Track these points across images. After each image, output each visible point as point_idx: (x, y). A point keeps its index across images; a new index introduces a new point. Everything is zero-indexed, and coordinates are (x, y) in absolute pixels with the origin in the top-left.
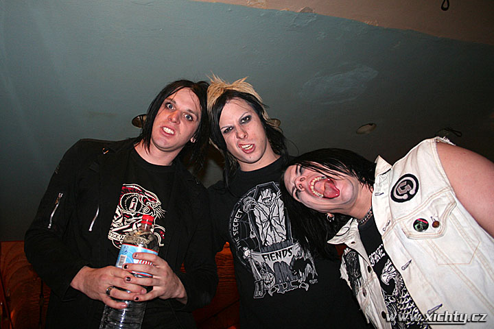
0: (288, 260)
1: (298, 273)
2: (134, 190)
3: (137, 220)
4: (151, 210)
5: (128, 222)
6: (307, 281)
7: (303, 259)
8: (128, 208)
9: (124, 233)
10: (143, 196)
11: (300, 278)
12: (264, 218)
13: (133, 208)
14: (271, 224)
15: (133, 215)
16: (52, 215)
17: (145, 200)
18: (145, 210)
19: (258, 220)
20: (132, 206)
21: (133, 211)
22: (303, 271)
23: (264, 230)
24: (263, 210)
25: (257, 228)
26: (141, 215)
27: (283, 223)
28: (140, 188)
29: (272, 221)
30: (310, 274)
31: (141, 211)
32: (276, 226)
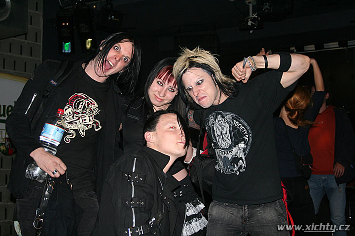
0: (230, 157)
1: (234, 165)
2: (82, 98)
3: (82, 115)
4: (91, 111)
5: (76, 117)
6: (238, 170)
7: (238, 157)
8: (78, 108)
9: (72, 124)
10: (87, 102)
11: (234, 168)
12: (219, 133)
13: (80, 108)
14: (223, 137)
15: (80, 112)
16: (29, 107)
17: (88, 104)
18: (88, 110)
19: (215, 133)
20: (80, 107)
21: (81, 110)
22: (237, 164)
23: (220, 140)
24: (218, 128)
25: (216, 138)
26: (85, 113)
27: (229, 138)
28: (86, 96)
29: (223, 136)
30: (241, 166)
31: (86, 111)
32: (226, 139)
